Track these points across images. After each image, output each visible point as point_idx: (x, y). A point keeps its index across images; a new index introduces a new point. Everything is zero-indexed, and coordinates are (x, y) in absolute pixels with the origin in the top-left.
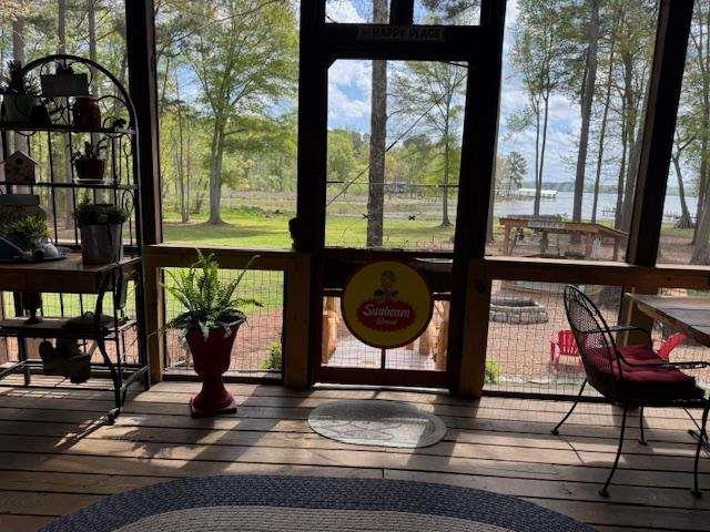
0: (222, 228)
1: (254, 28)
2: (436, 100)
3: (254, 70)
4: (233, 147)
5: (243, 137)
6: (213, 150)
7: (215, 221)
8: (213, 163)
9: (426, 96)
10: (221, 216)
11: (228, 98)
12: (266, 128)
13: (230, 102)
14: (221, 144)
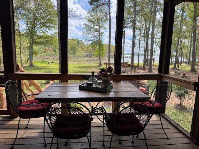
0: (34, 67)
1: (41, 9)
2: (96, 30)
3: (42, 21)
4: (36, 43)
5: (39, 40)
6: (30, 44)
7: (31, 65)
8: (31, 48)
9: (93, 29)
10: (33, 64)
11: (35, 29)
12: (46, 38)
13: (35, 30)
14: (33, 43)
